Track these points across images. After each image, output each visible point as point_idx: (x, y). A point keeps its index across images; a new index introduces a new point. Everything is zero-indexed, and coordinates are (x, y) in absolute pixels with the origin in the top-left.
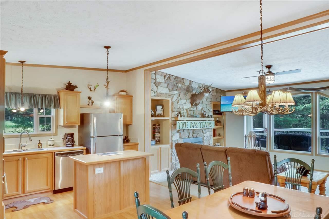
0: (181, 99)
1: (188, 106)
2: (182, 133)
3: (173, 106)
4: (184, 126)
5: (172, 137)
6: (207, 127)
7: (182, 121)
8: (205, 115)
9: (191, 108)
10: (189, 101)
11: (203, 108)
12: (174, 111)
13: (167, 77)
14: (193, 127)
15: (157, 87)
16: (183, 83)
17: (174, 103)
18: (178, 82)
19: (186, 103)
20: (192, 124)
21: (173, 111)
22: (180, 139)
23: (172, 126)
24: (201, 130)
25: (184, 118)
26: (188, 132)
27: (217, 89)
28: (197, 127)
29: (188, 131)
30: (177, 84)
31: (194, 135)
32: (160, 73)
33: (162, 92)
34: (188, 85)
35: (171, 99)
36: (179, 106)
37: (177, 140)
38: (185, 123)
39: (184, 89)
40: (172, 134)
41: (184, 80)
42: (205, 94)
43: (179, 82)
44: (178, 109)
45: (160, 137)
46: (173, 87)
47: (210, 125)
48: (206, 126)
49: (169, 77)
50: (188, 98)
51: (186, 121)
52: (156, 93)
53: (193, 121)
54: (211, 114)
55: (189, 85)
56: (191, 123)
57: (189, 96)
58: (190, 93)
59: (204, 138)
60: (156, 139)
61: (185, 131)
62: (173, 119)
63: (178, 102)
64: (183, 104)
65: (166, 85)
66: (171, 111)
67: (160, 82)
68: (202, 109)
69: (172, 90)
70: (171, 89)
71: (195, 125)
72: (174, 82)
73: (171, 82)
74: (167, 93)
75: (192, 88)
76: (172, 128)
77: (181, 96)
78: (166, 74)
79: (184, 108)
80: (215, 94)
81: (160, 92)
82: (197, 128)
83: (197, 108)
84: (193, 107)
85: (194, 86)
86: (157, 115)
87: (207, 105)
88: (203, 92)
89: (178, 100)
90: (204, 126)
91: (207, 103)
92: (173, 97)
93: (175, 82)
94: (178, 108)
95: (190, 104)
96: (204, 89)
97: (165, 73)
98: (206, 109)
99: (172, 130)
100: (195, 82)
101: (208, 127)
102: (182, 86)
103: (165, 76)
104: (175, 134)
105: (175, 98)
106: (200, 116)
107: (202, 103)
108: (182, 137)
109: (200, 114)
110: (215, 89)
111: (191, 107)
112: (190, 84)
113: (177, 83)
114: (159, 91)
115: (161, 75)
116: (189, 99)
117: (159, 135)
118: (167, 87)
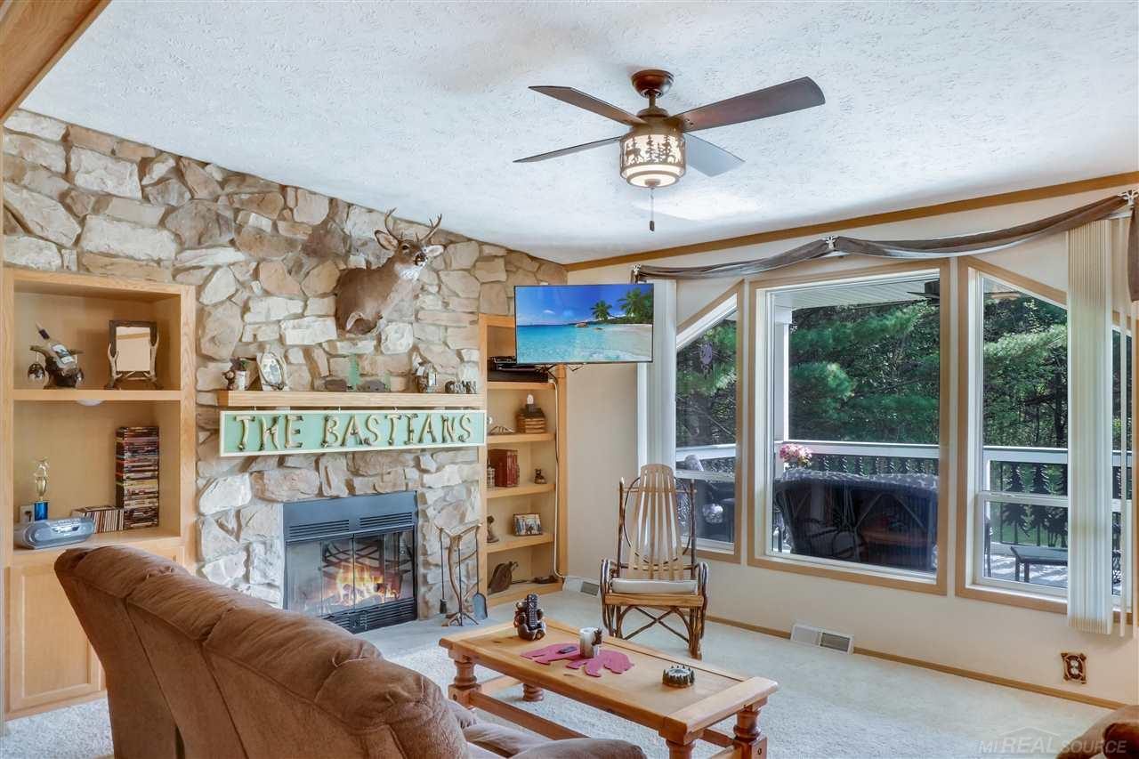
0: (267, 293)
1: (318, 329)
2: (273, 475)
3: (204, 328)
4: (272, 435)
5: (199, 493)
6: (439, 438)
7: (259, 408)
8: (423, 381)
9: (339, 344)
10: (328, 304)
11: (422, 346)
12: (211, 359)
13: (159, 170)
14: (343, 444)
15: (82, 221)
16: (286, 207)
17: (210, 314)
18: (242, 202)
19: (302, 316)
20: (330, 423)
21: (206, 359)
22: (262, 507)
23: (202, 438)
24: (409, 457)
25: (278, 393)
26: (317, 469)
27: (510, 251)
28: (367, 442)
29: (317, 462)
30: (237, 211)
31: (357, 482)
32: (107, 145)
33: (116, 247)
34: (318, 222)
35: (193, 290)
36: (248, 328)
37: (238, 513)
38: (281, 422)
39: (291, 243)
40: (201, 482)
41: (290, 192)
42: (398, 267)
43: (250, 201)
44: (248, 344)
45: (157, 495)
46: (207, 229)
47: (457, 432)
48: (427, 437)
49: (178, 172)
50: (320, 292)
51: (293, 408)
52: (70, 257)
53: (340, 412)
54: (475, 373)
55: (325, 223)
56: (326, 419)
57: (323, 277)
58: (329, 263)
59: (423, 495)
60: (128, 508)
61: (290, 462)
62: (209, 399)
63: (245, 309)
64: (279, 321)
65: (154, 213)
66: (194, 356)
67: (109, 195)
68: (415, 348)
69: (199, 242)
70: (189, 234)
71: (350, 430)
72: (216, 200)
73: (193, 198)
74: (163, 256)
75: (346, 238)
76: (201, 447)
77: (262, 276)
78: (151, 154)
79: (289, 342)
80: (503, 277)
81: (104, 249)
82: (368, 444)
83: (379, 340)
84: (350, 339)
85: (358, 227)
86: (115, 376)
87: (446, 328)
88: (391, 261)
89: (245, 294)
90: (415, 436)
91: (444, 318)
92: (208, 279)
93: (223, 200)
94: (247, 338)
95: (333, 319)
96: (395, 242)
97: (145, 146)
98: (438, 349)
99: (198, 460)
100: (370, 211)
101: (444, 440)
102: (275, 226)
103: (144, 165)
104: (221, 480)
105: (220, 287)
106: (397, 383)
107: (417, 319)
108: (268, 495)
109: (398, 375)
110: (502, 252)
111: (341, 337)
112: (331, 217)
113: (237, 205)
114: (93, 242)
115: (113, 152)
116: (324, 295)
117: (150, 486)
118: (162, 223)
